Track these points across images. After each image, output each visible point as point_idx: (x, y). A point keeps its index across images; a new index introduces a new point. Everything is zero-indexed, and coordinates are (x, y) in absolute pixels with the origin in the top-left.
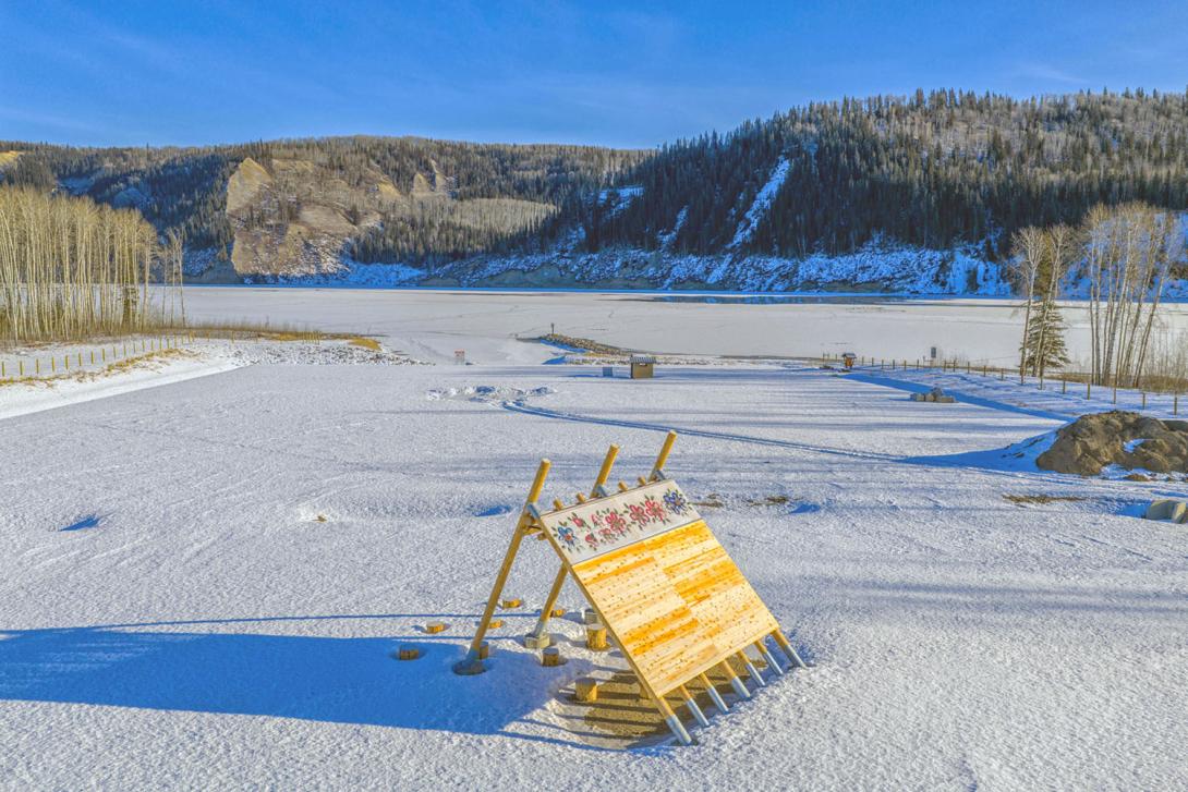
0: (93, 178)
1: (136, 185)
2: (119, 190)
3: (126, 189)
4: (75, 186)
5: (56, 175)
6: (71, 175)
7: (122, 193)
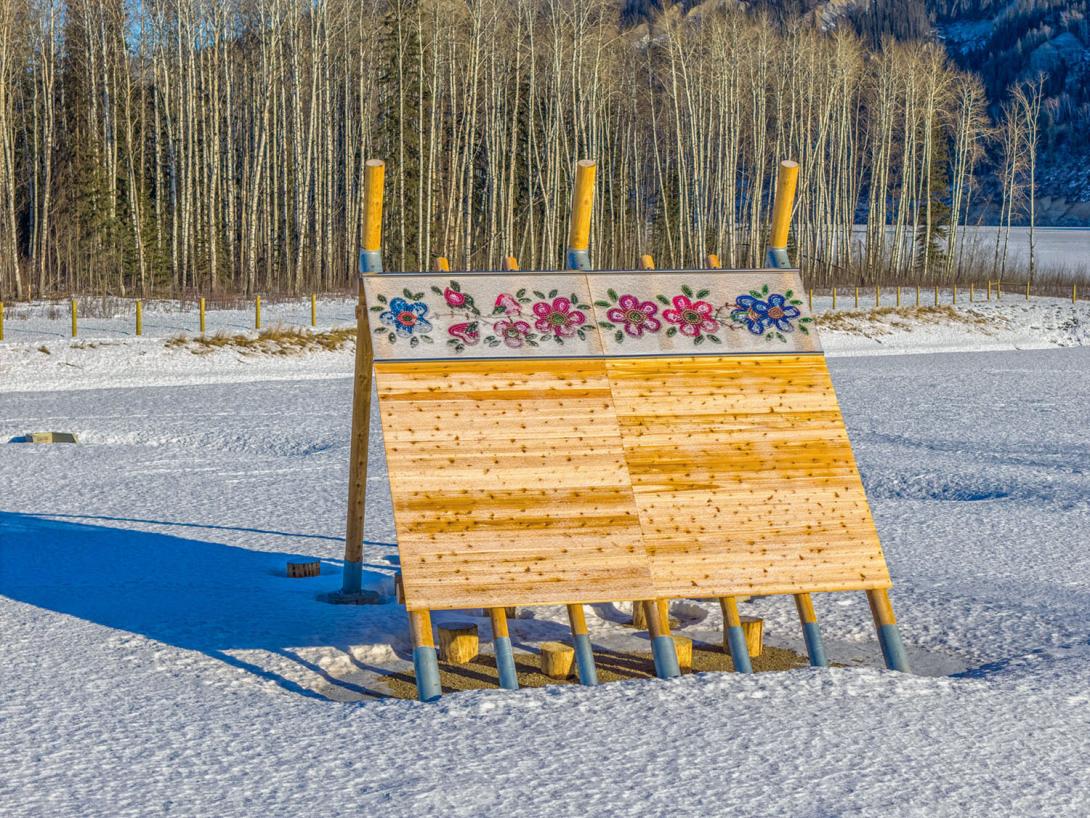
0: (997, 20)
1: (1075, 28)
2: (1042, 40)
3: (1054, 37)
4: (964, 36)
5: (933, 17)
6: (960, 16)
7: (1047, 46)
